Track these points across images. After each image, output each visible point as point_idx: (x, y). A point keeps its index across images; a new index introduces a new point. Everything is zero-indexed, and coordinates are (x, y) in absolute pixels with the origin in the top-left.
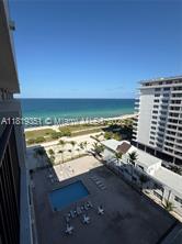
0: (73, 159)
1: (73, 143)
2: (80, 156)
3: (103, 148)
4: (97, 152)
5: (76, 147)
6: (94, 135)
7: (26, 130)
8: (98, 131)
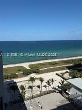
0: (41, 95)
1: (42, 80)
2: (48, 93)
3: (70, 86)
4: (64, 89)
5: (44, 83)
6: (59, 72)
7: (4, 67)
8: (63, 69)
